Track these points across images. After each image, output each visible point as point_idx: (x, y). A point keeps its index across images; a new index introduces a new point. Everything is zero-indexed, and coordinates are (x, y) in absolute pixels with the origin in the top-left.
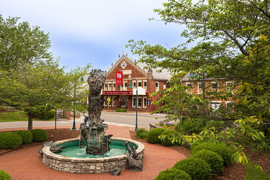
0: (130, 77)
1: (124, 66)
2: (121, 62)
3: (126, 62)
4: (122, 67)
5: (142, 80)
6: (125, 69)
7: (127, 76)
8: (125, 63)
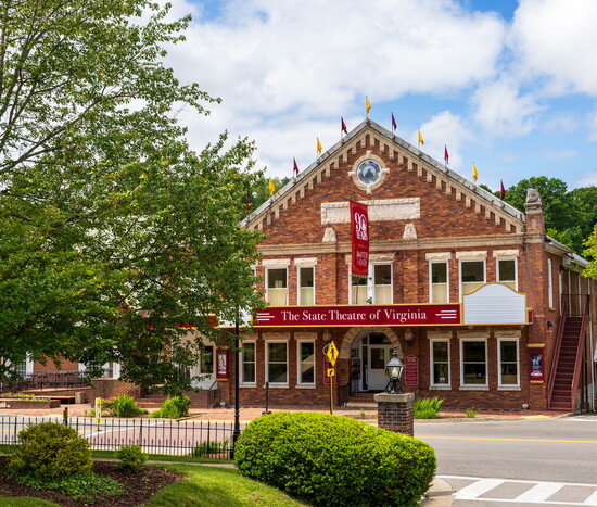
0: (409, 232)
1: (369, 176)
2: (352, 158)
3: (384, 156)
4: (359, 183)
5: (490, 249)
6: (378, 194)
7: (390, 229)
8: (377, 159)
